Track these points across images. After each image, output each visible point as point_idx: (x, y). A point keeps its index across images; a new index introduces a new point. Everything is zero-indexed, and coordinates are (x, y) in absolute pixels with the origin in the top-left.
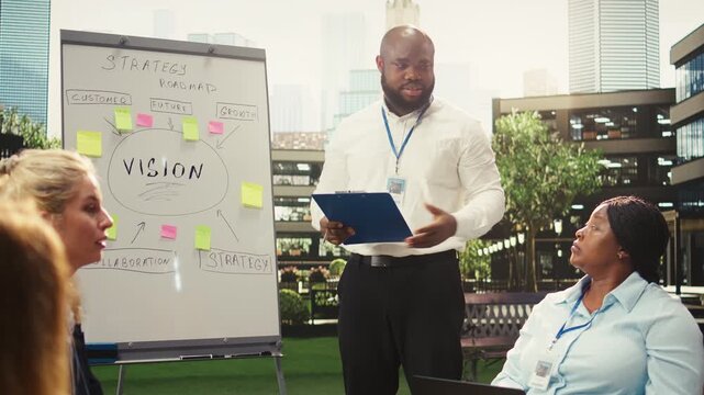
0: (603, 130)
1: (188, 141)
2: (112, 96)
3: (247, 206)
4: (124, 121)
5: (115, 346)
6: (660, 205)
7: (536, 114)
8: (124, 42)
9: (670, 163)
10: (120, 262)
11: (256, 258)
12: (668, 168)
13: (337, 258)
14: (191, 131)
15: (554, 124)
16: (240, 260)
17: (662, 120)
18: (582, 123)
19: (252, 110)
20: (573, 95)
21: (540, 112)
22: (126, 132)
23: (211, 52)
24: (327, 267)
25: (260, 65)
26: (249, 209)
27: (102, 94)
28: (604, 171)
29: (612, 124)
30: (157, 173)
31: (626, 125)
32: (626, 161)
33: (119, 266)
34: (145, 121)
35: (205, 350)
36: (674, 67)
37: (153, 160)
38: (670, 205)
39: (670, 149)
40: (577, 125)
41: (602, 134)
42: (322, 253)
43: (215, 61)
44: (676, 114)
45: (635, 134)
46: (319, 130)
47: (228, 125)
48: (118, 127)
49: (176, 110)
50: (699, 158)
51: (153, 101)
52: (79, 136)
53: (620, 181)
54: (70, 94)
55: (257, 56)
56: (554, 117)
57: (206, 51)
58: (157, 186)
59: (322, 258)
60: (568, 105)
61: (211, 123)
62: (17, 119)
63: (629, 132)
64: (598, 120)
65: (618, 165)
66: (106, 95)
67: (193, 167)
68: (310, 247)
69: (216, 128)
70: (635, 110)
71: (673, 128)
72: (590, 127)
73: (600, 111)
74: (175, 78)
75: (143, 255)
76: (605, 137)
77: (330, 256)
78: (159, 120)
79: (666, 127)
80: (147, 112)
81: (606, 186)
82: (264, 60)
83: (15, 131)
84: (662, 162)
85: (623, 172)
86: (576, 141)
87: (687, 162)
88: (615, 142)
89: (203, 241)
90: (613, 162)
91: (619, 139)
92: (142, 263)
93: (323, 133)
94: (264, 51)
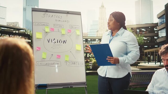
0: (143, 31)
1: (63, 34)
2: (45, 24)
3: (77, 50)
4: (47, 30)
5: (46, 84)
6: (155, 46)
7: (130, 29)
8: (47, 11)
9: (157, 38)
10: (47, 64)
11: (80, 63)
12: (157, 39)
13: (91, 58)
14: (63, 32)
15: (134, 30)
16: (76, 63)
17: (155, 29)
18: (139, 30)
19: (78, 27)
20: (136, 25)
21: (131, 28)
22: (48, 32)
23: (68, 13)
24: (89, 59)
25: (80, 16)
26: (78, 51)
27: (42, 23)
28: (144, 40)
29: (145, 30)
30: (55, 42)
31: (148, 30)
32: (148, 38)
33: (47, 65)
34: (52, 30)
35: (68, 86)
36: (158, 19)
37: (54, 39)
38: (157, 46)
39: (157, 35)
40: (138, 31)
41: (143, 32)
42: (88, 56)
43: (69, 15)
44: (158, 28)
45: (150, 32)
46: (87, 32)
47: (72, 30)
48: (46, 31)
49: (60, 27)
50: (163, 37)
51: (54, 25)
52: (36, 33)
53: (147, 42)
54: (34, 23)
55: (79, 14)
56: (133, 29)
57: (67, 13)
58: (55, 45)
59: (88, 57)
60: (136, 27)
61: (68, 30)
62: (29, 31)
63: (149, 32)
64: (142, 30)
65: (146, 38)
66: (43, 24)
67: (64, 41)
68: (86, 55)
69: (70, 31)
70: (150, 27)
71: (158, 31)
72: (140, 31)
73: (143, 28)
74: (59, 19)
75: (52, 62)
76: (144, 33)
77: (89, 57)
78: (56, 29)
79: (156, 31)
80: (53, 27)
81: (144, 43)
82: (81, 15)
83: (29, 34)
84: (155, 38)
85: (147, 40)
86: (138, 34)
87: (161, 38)
88: (146, 34)
89: (67, 59)
90: (145, 38)
91: (146, 33)
92: (52, 64)
93: (87, 33)
94: (80, 12)
